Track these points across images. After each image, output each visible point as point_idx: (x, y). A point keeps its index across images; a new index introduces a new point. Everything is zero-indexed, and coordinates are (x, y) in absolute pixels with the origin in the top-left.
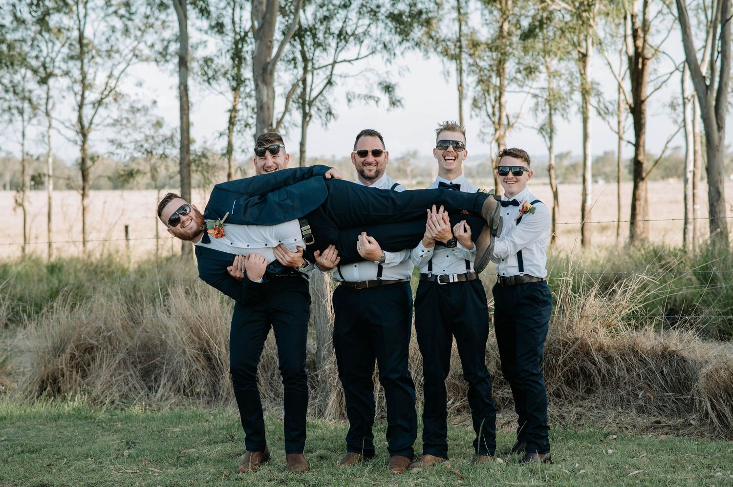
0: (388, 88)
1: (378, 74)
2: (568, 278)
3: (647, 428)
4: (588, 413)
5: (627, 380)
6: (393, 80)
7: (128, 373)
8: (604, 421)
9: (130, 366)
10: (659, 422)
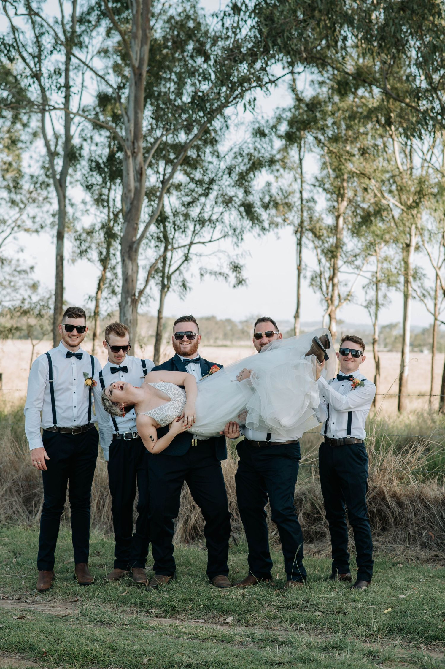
0: (236, 268)
1: (228, 255)
2: (372, 438)
3: (428, 560)
4: (382, 547)
5: (414, 521)
6: (241, 262)
7: (13, 499)
8: (395, 553)
9: (15, 494)
10: (436, 556)
